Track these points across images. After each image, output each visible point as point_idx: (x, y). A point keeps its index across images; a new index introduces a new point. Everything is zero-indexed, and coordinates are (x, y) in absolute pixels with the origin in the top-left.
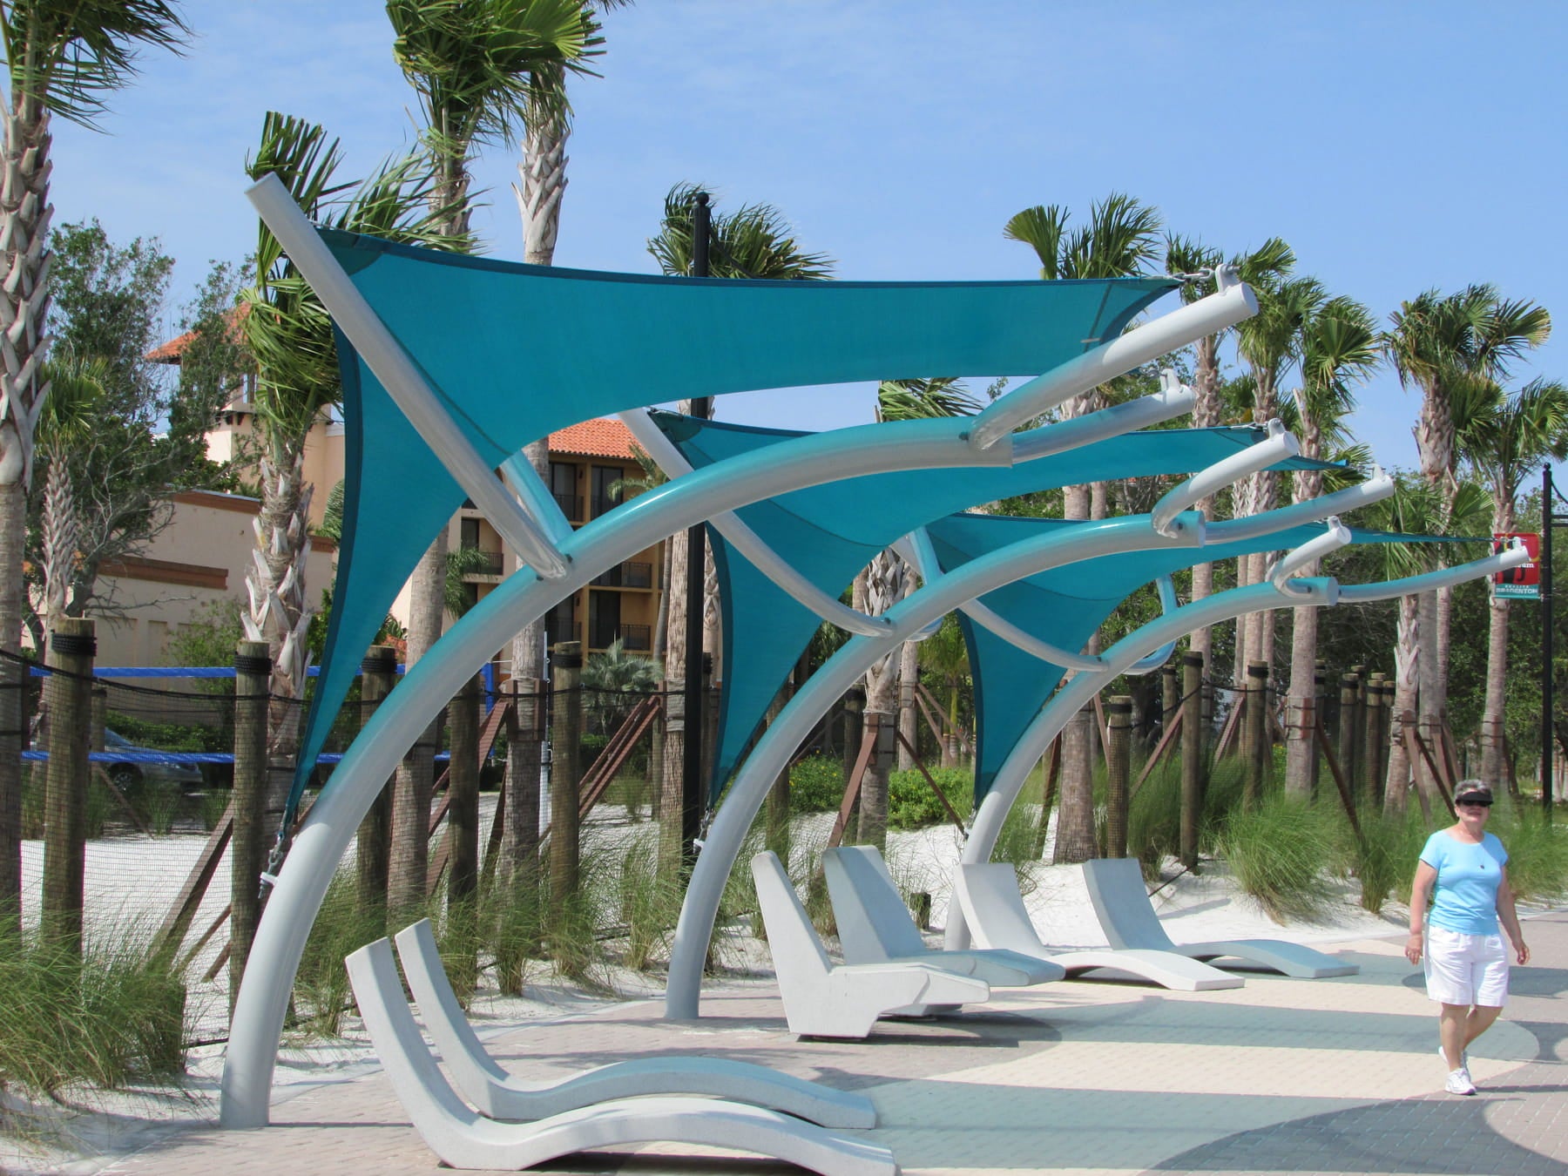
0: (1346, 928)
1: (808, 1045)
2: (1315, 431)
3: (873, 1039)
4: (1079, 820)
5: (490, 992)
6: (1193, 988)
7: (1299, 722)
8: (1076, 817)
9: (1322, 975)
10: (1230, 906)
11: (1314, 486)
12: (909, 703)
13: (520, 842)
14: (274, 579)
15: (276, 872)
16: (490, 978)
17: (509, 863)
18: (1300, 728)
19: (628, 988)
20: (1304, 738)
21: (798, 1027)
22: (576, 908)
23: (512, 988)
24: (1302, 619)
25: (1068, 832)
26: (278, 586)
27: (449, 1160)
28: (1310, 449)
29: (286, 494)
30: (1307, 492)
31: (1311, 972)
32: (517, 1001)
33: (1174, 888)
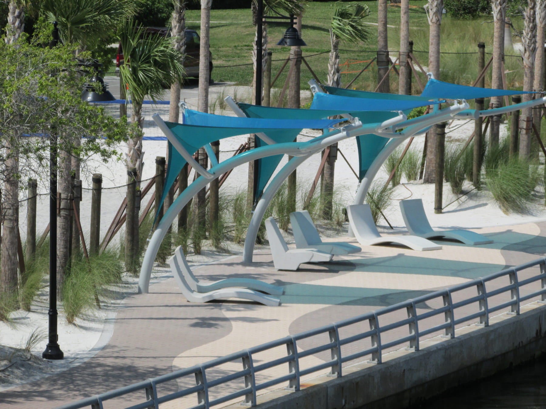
0: (535, 216)
1: (280, 272)
2: (533, 4)
3: (299, 270)
4: (434, 165)
5: (191, 253)
6: (421, 250)
7: (525, 127)
8: (433, 164)
9: (477, 244)
10: (487, 207)
11: (532, 28)
12: (404, 64)
13: (199, 202)
14: (134, 144)
15: (150, 238)
16: (191, 247)
17: (196, 208)
18: (525, 129)
19: (233, 250)
20: (527, 133)
21: (277, 266)
22: (216, 226)
23: (198, 252)
24: (526, 83)
25: (429, 170)
26: (135, 146)
27: (189, 300)
28: (530, 11)
29: (137, 121)
30: (529, 30)
31: (473, 243)
32: (199, 256)
33: (467, 197)
